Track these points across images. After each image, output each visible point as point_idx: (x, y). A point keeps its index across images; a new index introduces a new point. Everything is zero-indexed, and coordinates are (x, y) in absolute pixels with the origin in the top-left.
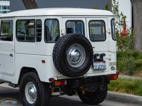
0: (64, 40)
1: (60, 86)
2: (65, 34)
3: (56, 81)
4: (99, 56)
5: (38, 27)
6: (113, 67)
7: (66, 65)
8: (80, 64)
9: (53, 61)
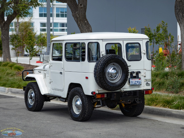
0: (103, 60)
1: (101, 98)
2: (105, 55)
3: (97, 94)
4: (134, 73)
5: (82, 49)
6: (148, 83)
7: (104, 80)
8: (118, 80)
9: (95, 77)
